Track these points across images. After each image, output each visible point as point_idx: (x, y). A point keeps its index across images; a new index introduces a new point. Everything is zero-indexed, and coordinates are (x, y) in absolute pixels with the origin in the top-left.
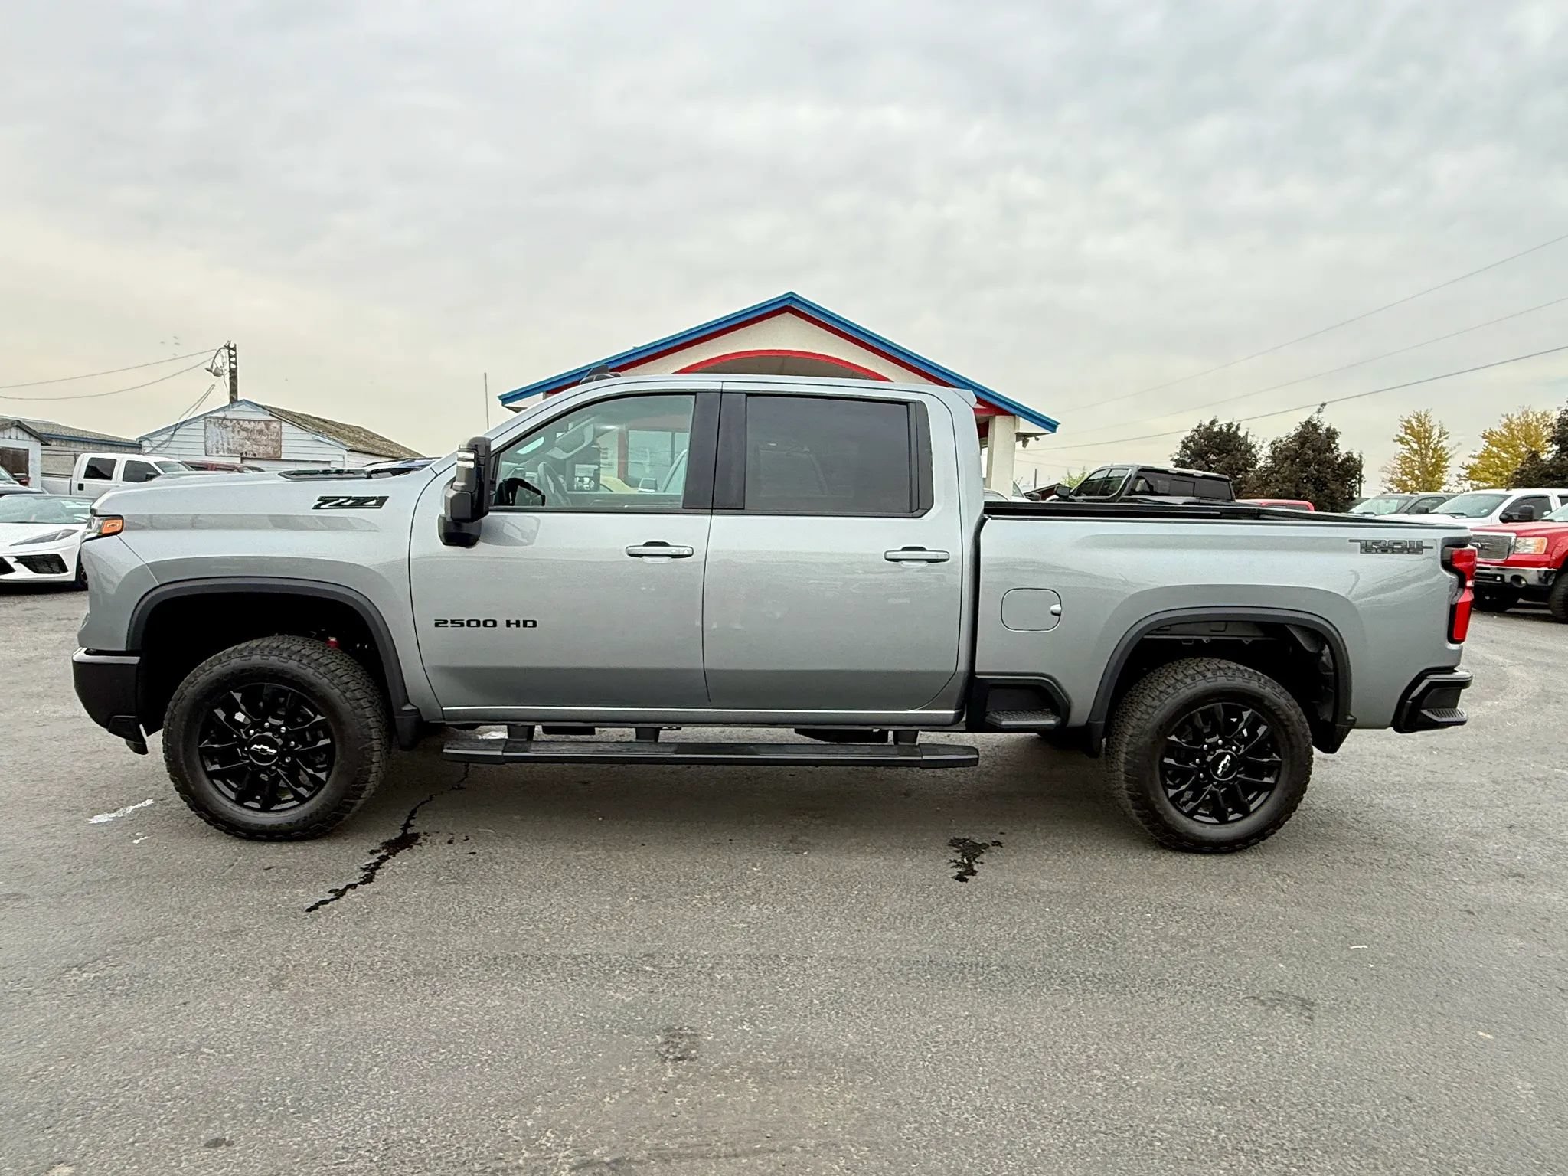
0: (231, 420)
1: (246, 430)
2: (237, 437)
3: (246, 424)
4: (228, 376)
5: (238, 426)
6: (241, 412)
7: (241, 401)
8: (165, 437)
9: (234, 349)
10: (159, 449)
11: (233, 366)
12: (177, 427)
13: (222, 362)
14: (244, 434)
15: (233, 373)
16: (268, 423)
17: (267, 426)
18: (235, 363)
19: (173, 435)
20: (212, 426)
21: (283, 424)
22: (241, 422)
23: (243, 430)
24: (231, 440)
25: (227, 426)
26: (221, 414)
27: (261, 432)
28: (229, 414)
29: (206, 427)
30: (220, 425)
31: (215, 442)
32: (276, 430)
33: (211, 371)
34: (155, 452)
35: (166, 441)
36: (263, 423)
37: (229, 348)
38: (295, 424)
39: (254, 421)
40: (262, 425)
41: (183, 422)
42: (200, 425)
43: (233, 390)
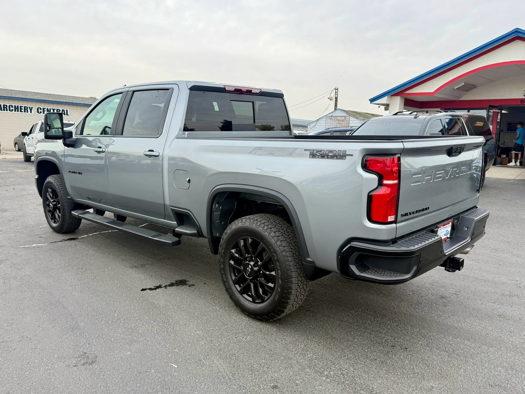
0: (334, 117)
1: (338, 120)
2: (335, 123)
3: (338, 118)
4: (334, 100)
5: (336, 119)
6: (338, 113)
7: (338, 109)
8: (314, 124)
9: (337, 89)
10: (312, 129)
11: (337, 96)
12: (318, 120)
13: (333, 95)
14: (337, 122)
15: (336, 98)
16: (345, 117)
17: (345, 118)
18: (337, 95)
19: (316, 123)
20: (328, 119)
21: (351, 117)
22: (337, 117)
23: (337, 120)
24: (333, 124)
25: (333, 119)
26: (331, 115)
27: (343, 120)
28: (334, 115)
29: (326, 120)
30: (330, 119)
31: (328, 125)
32: (348, 119)
33: (329, 99)
34: (311, 130)
35: (314, 126)
36: (344, 117)
37: (336, 89)
38: (354, 117)
39: (341, 116)
40: (343, 118)
41: (320, 118)
42: (324, 119)
43: (336, 105)
